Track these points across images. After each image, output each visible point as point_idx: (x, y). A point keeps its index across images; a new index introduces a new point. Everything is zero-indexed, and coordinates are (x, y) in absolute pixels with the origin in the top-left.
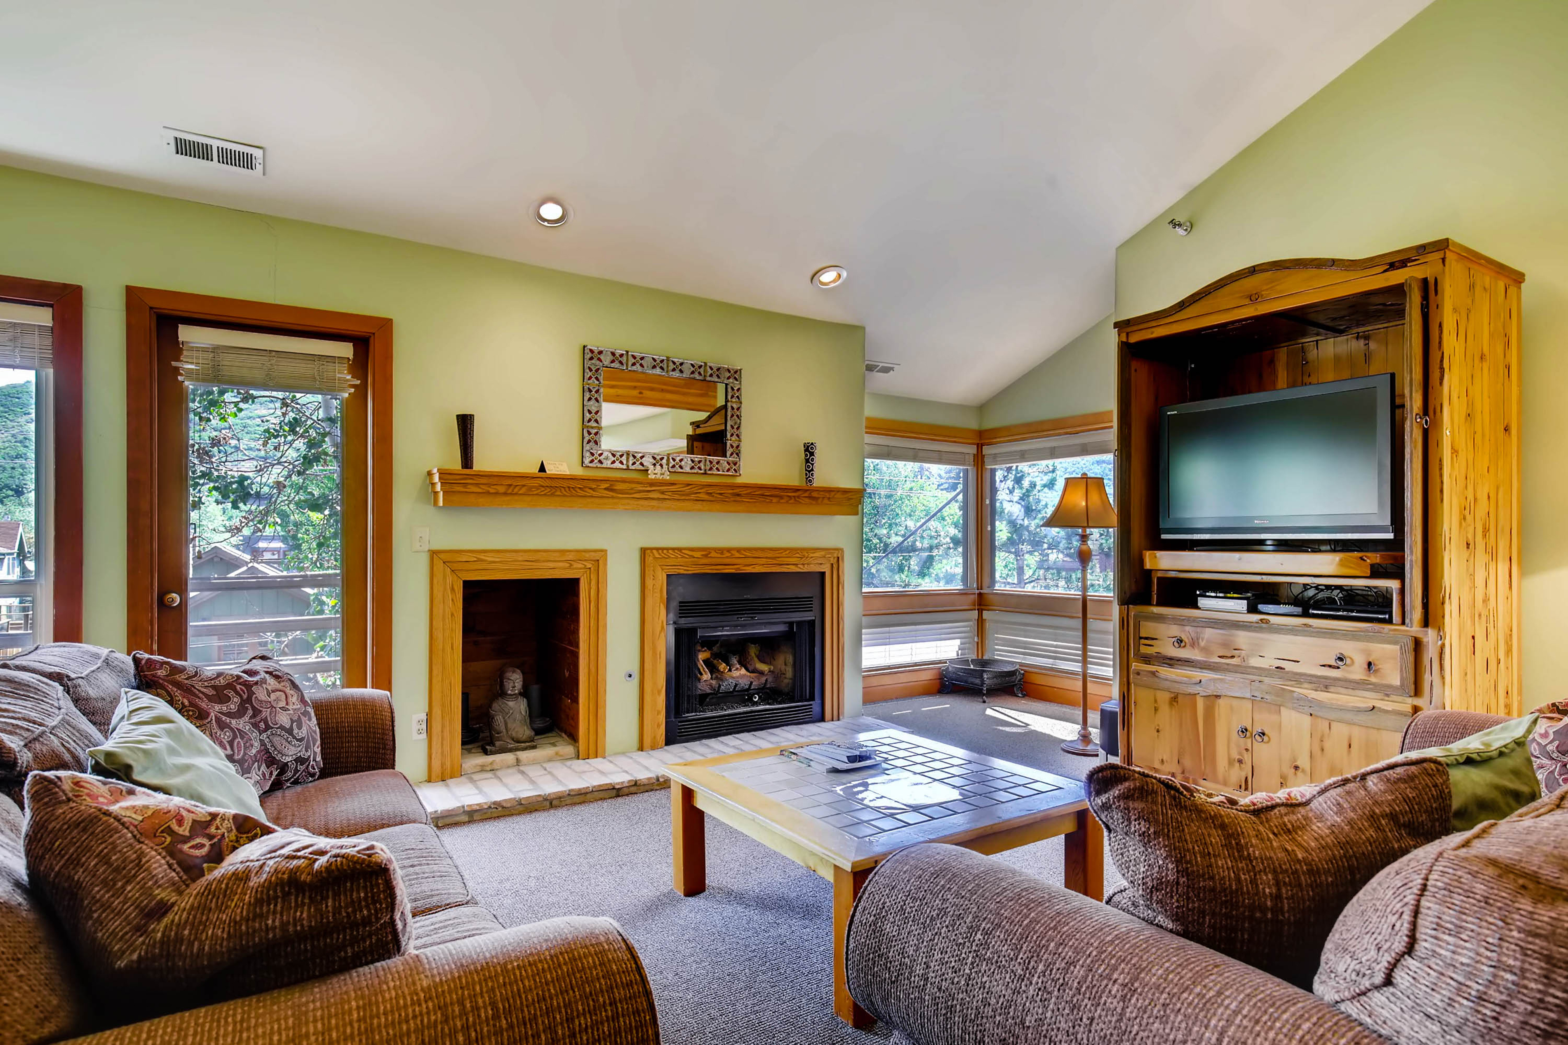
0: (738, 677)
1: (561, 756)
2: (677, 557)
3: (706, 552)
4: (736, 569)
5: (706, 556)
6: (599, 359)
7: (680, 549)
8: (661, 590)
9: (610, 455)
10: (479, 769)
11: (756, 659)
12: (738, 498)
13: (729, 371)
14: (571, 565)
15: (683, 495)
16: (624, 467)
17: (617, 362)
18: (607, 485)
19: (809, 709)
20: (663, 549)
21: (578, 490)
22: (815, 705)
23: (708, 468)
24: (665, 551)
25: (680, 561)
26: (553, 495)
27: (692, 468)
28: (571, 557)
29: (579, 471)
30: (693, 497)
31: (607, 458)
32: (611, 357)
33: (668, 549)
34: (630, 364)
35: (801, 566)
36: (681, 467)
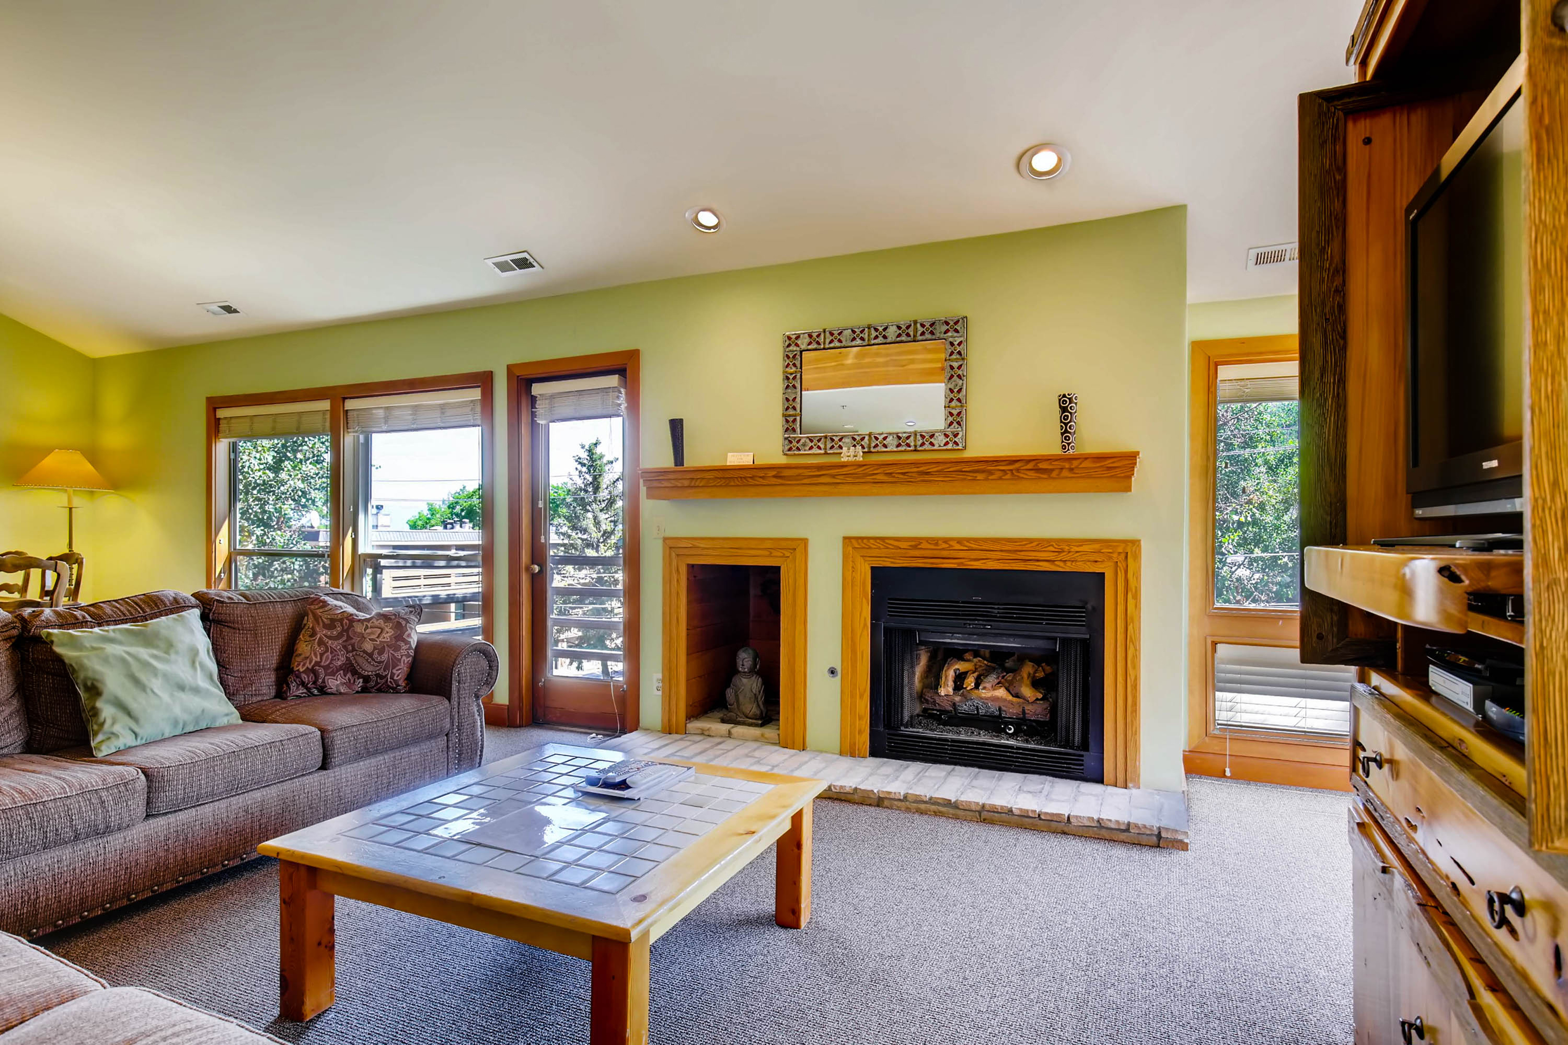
0: (987, 699)
1: (766, 738)
2: (879, 548)
3: (916, 543)
4: (959, 564)
5: (915, 547)
6: (797, 345)
7: (883, 539)
8: (864, 583)
9: (808, 441)
10: (699, 731)
11: (1027, 681)
12: (927, 478)
13: (947, 323)
14: (771, 553)
15: (858, 478)
16: (822, 452)
17: (814, 343)
18: (774, 473)
19: (1079, 761)
20: (862, 538)
21: (750, 480)
22: (1089, 758)
23: (919, 443)
24: (865, 541)
25: (884, 552)
26: (727, 486)
27: (899, 445)
28: (768, 545)
29: (782, 460)
30: (869, 479)
31: (804, 445)
32: (808, 340)
33: (868, 538)
34: (828, 341)
35: (1061, 564)
36: (885, 446)
